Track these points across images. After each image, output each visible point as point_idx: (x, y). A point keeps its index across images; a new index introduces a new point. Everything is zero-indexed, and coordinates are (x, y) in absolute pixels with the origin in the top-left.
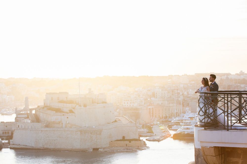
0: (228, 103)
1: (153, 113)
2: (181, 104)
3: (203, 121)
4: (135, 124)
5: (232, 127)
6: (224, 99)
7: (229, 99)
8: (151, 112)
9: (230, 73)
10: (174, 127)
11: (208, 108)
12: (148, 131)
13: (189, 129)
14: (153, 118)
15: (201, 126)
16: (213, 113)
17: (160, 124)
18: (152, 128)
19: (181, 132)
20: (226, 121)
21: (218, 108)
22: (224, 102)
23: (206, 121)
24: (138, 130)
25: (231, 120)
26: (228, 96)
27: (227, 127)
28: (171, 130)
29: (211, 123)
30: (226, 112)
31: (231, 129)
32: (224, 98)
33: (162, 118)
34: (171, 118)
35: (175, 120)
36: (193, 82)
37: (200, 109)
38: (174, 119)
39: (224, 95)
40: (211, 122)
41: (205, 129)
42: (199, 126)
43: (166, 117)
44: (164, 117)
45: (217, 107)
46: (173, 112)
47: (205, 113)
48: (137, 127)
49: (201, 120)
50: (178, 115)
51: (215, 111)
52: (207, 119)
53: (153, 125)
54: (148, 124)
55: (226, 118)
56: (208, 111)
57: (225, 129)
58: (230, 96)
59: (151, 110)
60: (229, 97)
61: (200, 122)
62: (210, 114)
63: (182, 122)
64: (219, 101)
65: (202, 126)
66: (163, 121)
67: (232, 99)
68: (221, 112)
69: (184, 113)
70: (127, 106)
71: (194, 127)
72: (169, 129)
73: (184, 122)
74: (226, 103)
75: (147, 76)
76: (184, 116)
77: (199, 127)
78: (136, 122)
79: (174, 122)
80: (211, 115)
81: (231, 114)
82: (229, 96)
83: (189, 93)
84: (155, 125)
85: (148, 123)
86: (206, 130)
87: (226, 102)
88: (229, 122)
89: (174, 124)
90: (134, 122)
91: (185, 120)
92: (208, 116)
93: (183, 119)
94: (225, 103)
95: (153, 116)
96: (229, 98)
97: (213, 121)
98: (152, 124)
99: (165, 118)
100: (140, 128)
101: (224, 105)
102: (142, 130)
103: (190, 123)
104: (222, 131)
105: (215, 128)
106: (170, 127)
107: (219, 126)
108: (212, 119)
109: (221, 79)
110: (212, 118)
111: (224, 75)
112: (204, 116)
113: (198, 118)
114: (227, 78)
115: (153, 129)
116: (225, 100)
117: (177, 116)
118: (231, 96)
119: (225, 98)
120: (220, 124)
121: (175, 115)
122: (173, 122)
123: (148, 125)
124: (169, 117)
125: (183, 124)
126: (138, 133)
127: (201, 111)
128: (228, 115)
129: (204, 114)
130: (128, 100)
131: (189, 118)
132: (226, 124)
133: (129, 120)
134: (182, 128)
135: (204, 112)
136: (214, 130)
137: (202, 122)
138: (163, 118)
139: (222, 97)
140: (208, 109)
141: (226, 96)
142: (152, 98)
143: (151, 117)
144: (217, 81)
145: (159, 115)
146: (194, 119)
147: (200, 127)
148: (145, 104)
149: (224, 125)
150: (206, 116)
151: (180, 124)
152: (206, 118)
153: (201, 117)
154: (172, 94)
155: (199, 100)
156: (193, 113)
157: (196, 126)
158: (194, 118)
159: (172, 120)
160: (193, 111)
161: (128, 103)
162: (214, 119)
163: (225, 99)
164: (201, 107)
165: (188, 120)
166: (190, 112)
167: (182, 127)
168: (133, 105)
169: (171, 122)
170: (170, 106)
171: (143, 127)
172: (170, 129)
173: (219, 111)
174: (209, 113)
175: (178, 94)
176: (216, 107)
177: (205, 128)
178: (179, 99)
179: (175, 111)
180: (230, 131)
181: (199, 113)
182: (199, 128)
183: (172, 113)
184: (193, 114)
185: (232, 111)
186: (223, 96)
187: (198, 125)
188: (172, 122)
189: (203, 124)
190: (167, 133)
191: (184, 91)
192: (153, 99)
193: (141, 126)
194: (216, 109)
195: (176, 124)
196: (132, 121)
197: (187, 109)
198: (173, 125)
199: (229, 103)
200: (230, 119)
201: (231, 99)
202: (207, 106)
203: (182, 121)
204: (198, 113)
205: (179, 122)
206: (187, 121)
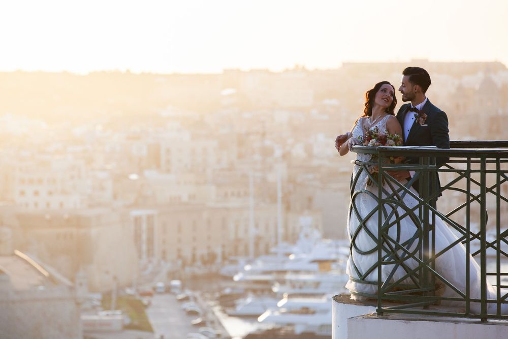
0: (483, 195)
1: (150, 241)
2: (279, 200)
3: (374, 276)
4: (71, 289)
5: (502, 305)
6: (464, 180)
7: (491, 180)
8: (144, 237)
9: (500, 63)
10: (247, 303)
11: (394, 218)
12: (128, 321)
13: (314, 313)
14: (150, 262)
15: (360, 298)
16: (417, 240)
17: (183, 288)
18: (146, 306)
19: (278, 326)
20: (476, 279)
21: (437, 217)
22: (468, 192)
23: (384, 279)
24: (85, 317)
25: (498, 274)
26: (483, 166)
27: (477, 307)
28: (230, 315)
29: (407, 287)
30: (475, 236)
31: (499, 316)
32: (466, 174)
33: (194, 260)
34: (233, 262)
35: (252, 272)
36: (334, 102)
37: (359, 223)
38: (248, 268)
39: (469, 162)
40: (409, 279)
41: (380, 313)
42: (353, 297)
43: (211, 259)
44: (202, 257)
45: (434, 213)
46: (241, 234)
47: (382, 239)
48: (78, 304)
49: (363, 272)
50: (262, 248)
51: (426, 231)
52: (391, 267)
53: (149, 294)
54: (129, 291)
55: (475, 264)
56: (392, 232)
57: (469, 314)
58: (495, 165)
59: (144, 226)
60: (487, 169)
61: (356, 281)
62: (404, 244)
63: (282, 282)
64: (444, 189)
65: (365, 300)
66: (195, 278)
67: (502, 178)
68: (456, 235)
69: (292, 238)
70: (36, 205)
71: (333, 302)
72: (224, 312)
73: (291, 282)
74: (476, 198)
75: (128, 71)
76: (288, 255)
77: (352, 302)
78: (72, 280)
79: (248, 282)
80: (405, 252)
81: (498, 249)
82: (491, 166)
83: (316, 150)
84: (160, 293)
85: (130, 286)
86: (387, 318)
87: (476, 190)
88: (491, 282)
89: (247, 290)
90: (67, 282)
91: (296, 272)
92: (393, 253)
93: (287, 266)
94: (470, 198)
95: (150, 252)
96: (487, 174)
97: (417, 276)
98: (148, 288)
99: (205, 263)
100: (94, 307)
101: (468, 204)
102: (102, 316)
103: (317, 284)
104: (458, 325)
105: (426, 307)
106: (227, 302)
107: (442, 301)
108: (413, 268)
109: (460, 88)
110: (411, 263)
111: (473, 68)
112: (376, 254)
113: (349, 262)
114: (488, 84)
115: (150, 312)
116: (472, 183)
117: (257, 255)
118: (498, 167)
119: (472, 174)
120: (448, 293)
121: (251, 248)
122: (240, 282)
123: (130, 295)
124: (224, 258)
125: (287, 290)
126: (85, 332)
127: (363, 231)
128: (482, 251)
129: (375, 245)
130: (40, 182)
131: (314, 261)
132: (476, 293)
133: (40, 273)
134: (283, 307)
135: (377, 235)
136: (418, 316)
137: (369, 283)
138: (199, 263)
139: (459, 171)
140: (393, 224)
141: (476, 166)
142: (147, 173)
143: (140, 257)
144: (436, 95)
145: (179, 250)
146: (334, 266)
147: (358, 302)
148: (115, 197)
149: (467, 298)
150: (384, 254)
151: (270, 291)
152: (385, 264)
153: (364, 257)
154: (240, 156)
155: (354, 184)
156: (329, 241)
157: (342, 299)
158: (334, 261)
159: (236, 272)
160: (331, 233)
161: (36, 193)
162: (419, 269)
163: (469, 180)
164: (364, 214)
165: (308, 272)
166: (317, 234)
167: (281, 303)
168: (61, 205)
169: (230, 279)
170: (227, 209)
171: (106, 303)
172: (230, 311)
173: (445, 234)
174: (397, 243)
175: (267, 152)
176: (431, 212)
177: (379, 307)
178: (271, 177)
179: (253, 232)
180: (493, 324)
181: (354, 241)
182: (353, 306)
183: (238, 240)
184: (330, 246)
185: (502, 231)
186: (463, 166)
187: (349, 296)
188: (236, 278)
189: (368, 289)
190: (214, 328)
191: (290, 141)
192: (151, 174)
193: (98, 296)
194: (431, 222)
195: (254, 291)
196: (58, 276)
197: (305, 220)
198: (243, 295)
199: (491, 199)
200: (491, 268)
201: (498, 178)
202: (389, 210)
203: (281, 277)
204: (351, 240)
205: (266, 282)
206: (303, 277)
